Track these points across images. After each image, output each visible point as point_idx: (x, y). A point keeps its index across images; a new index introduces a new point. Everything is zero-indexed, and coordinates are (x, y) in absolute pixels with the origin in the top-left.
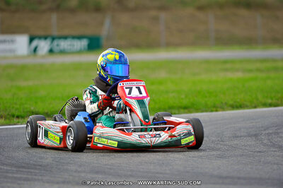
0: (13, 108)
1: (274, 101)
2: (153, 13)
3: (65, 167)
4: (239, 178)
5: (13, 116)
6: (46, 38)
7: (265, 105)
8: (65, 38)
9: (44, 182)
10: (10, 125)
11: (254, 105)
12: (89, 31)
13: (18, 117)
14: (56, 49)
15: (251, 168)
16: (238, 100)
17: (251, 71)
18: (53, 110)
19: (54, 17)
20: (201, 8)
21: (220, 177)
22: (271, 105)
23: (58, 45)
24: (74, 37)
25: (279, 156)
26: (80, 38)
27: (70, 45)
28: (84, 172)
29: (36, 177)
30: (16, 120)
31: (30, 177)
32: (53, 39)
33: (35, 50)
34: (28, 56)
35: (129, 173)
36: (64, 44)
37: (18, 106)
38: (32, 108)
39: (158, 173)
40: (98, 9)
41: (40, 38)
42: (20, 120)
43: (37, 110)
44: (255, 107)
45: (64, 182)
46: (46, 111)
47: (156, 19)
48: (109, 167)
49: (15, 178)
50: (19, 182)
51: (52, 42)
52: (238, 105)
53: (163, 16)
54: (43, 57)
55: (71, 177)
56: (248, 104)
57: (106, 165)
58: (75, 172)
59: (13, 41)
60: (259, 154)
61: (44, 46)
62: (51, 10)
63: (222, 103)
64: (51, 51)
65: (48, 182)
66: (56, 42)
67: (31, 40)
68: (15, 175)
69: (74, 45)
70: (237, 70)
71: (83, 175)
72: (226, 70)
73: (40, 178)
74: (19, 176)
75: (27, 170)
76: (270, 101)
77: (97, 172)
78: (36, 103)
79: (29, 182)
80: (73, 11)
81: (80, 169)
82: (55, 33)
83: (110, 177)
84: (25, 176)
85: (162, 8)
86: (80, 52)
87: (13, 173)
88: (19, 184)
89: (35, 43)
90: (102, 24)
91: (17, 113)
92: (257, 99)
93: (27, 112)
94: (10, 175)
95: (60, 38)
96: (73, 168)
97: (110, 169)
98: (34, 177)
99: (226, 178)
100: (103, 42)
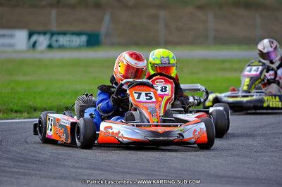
0: (12, 102)
2: (153, 11)
3: (62, 162)
4: (235, 178)
5: (12, 111)
6: (45, 34)
8: (64, 34)
9: (41, 177)
10: (8, 119)
12: (89, 28)
13: (16, 112)
14: (54, 44)
18: (51, 105)
19: (54, 12)
20: (200, 7)
21: (217, 176)
23: (57, 41)
24: (73, 34)
26: (78, 34)
27: (69, 41)
28: (82, 168)
29: (34, 172)
30: (14, 115)
31: (26, 171)
32: (52, 34)
33: (34, 45)
34: (27, 51)
35: (126, 170)
36: (63, 40)
37: (16, 101)
38: (31, 103)
39: (154, 171)
40: (98, 6)
41: (39, 33)
42: (19, 115)
43: (35, 105)
45: (61, 178)
46: (44, 106)
47: (156, 17)
49: (13, 172)
50: (17, 176)
51: (51, 38)
53: (162, 14)
54: (42, 52)
55: (68, 173)
57: (103, 161)
59: (12, 36)
60: (255, 154)
61: (43, 41)
62: (51, 5)
64: (50, 46)
65: (45, 177)
66: (55, 38)
67: (30, 35)
68: (13, 170)
69: (73, 41)
71: (80, 171)
72: (224, 70)
73: (38, 172)
74: (16, 170)
75: (24, 165)
77: (94, 169)
78: (34, 98)
79: (26, 177)
80: (72, 7)
81: (77, 165)
82: (54, 28)
83: (108, 173)
84: (22, 171)
85: (162, 7)
86: (79, 47)
87: (11, 167)
88: (16, 178)
89: (34, 38)
90: (101, 21)
91: (15, 108)
93: (26, 107)
94: (8, 169)
95: (59, 34)
96: (71, 164)
97: (109, 165)
98: (32, 172)
99: (223, 177)
100: (102, 38)
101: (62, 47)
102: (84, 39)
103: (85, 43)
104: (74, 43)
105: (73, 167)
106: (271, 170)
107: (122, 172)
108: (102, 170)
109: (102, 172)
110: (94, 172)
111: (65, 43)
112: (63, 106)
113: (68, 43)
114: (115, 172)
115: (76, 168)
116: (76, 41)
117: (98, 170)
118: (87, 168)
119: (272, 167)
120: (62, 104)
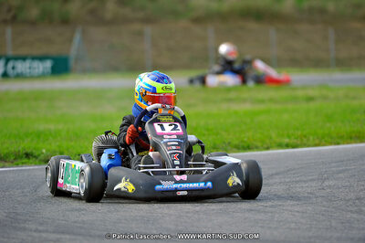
1: (293, 141)
2: (137, 27)
3: (22, 225)
7: (280, 146)
8: (24, 59)
11: (266, 146)
12: (54, 50)
15: (262, 227)
16: (245, 139)
17: (262, 101)
18: (6, 151)
19: (9, 31)
20: (198, 20)
22: (287, 146)
23: (13, 68)
24: (34, 58)
25: (298, 212)
26: (42, 58)
27: (30, 68)
28: (47, 231)
32: (8, 60)
36: (21, 67)
40: (65, 21)
44: (268, 148)
47: (140, 34)
48: (79, 225)
51: (6, 64)
52: (246, 145)
53: (148, 30)
55: (30, 238)
56: (259, 144)
57: (75, 222)
58: (35, 231)
60: (272, 209)
62: (5, 22)
63: (224, 143)
64: (5, 75)
70: (244, 101)
71: (44, 235)
72: (230, 100)
76: (286, 140)
77: (63, 233)
80: (33, 23)
81: (41, 228)
82: (10, 53)
83: (81, 237)
85: (148, 20)
86: (42, 76)
90: (70, 40)
92: (271, 138)
95: (16, 58)
96: (33, 227)
97: (81, 228)
100: (72, 63)
101: (19, 76)
102: (48, 64)
103: (49, 70)
104: (37, 70)
105: (36, 231)
106: (291, 229)
107: (99, 236)
108: (74, 234)
109: (73, 237)
110: (63, 236)
111: (23, 70)
112: (22, 152)
113: (28, 71)
114: (90, 236)
115: (40, 231)
116: (38, 68)
117: (69, 233)
118: (54, 232)
119: (293, 225)
120: (21, 149)
